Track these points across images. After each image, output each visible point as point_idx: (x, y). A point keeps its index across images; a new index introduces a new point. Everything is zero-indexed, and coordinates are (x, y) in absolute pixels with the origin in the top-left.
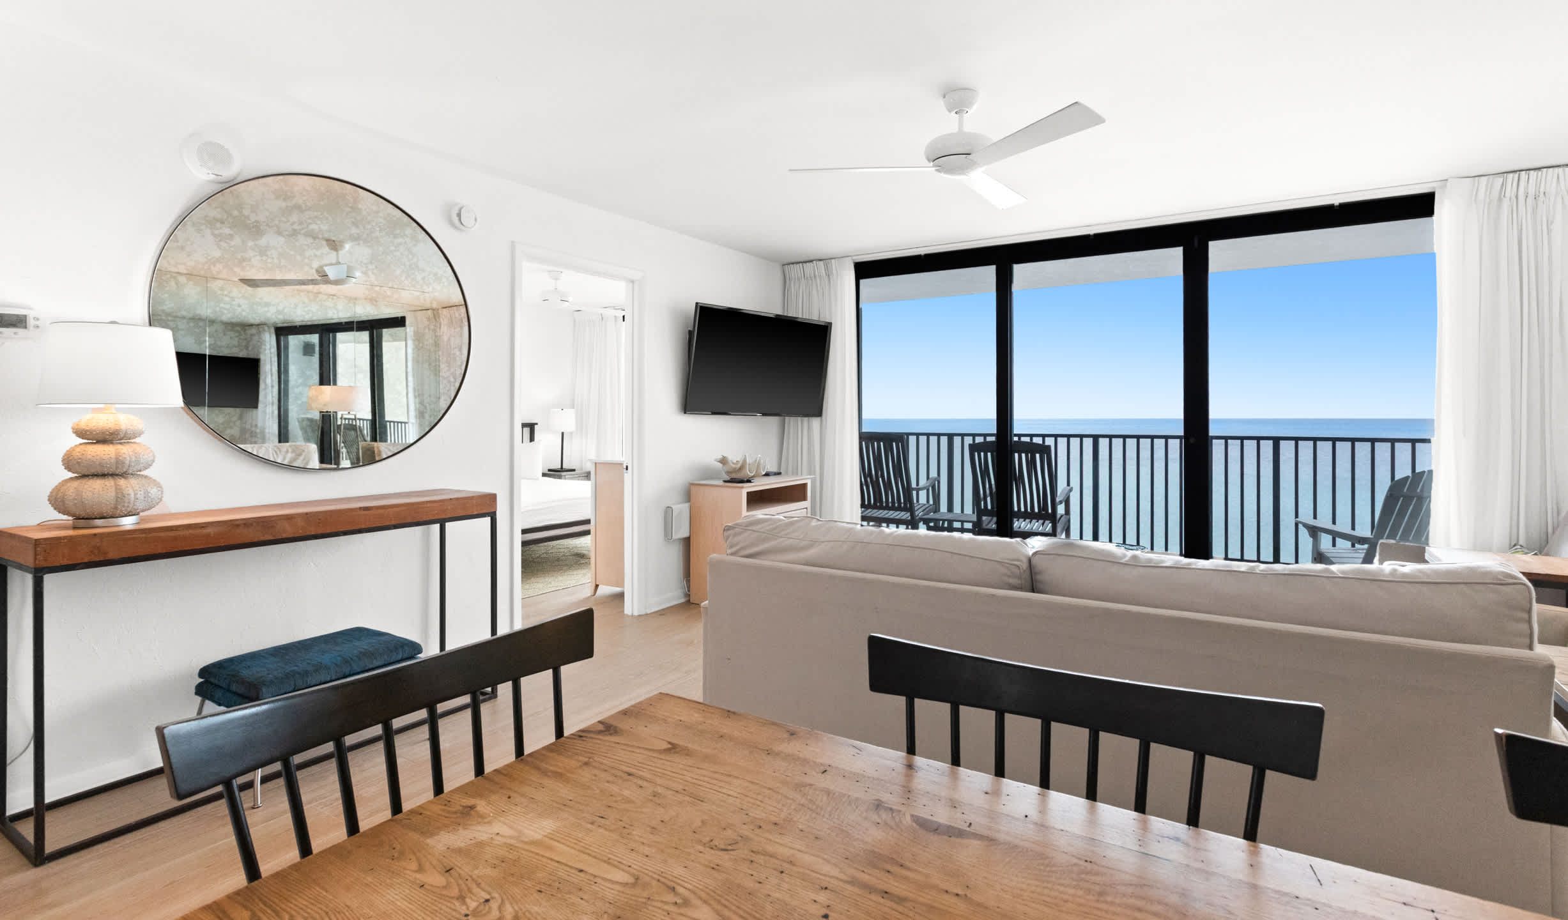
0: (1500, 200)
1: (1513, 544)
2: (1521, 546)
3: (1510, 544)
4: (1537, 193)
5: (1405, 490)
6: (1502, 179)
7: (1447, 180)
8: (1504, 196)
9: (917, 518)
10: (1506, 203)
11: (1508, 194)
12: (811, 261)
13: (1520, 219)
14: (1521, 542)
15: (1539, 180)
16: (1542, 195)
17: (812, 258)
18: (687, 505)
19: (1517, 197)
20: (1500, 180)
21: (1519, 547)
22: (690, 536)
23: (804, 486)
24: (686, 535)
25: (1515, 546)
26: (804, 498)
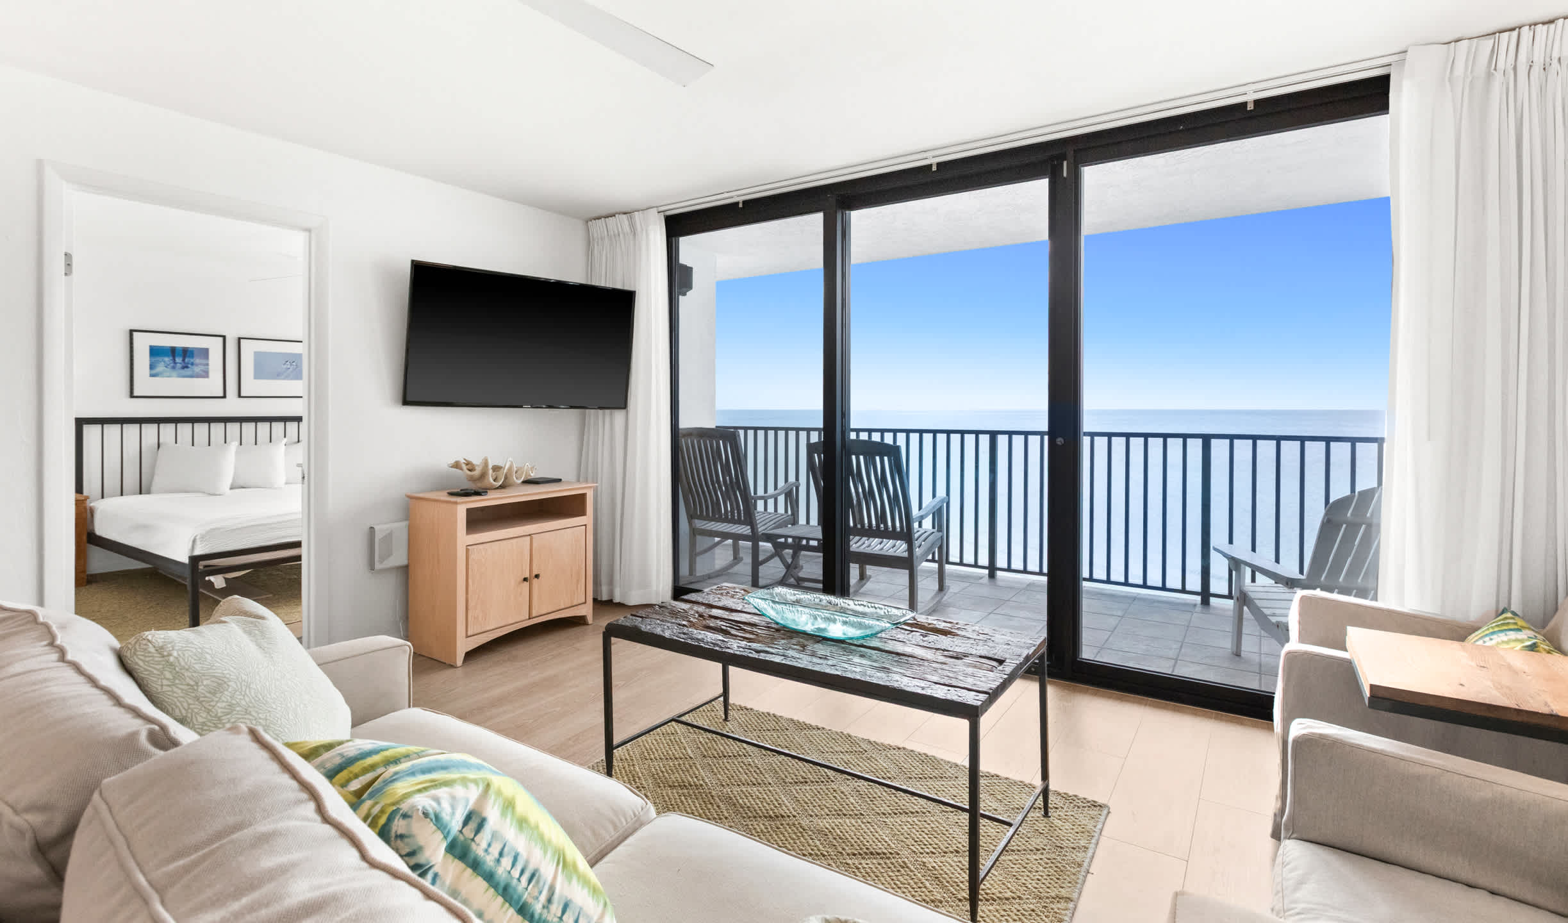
0: (1489, 76)
1: (1501, 609)
2: (1514, 613)
3: (1497, 611)
4: (1548, 60)
5: (1349, 515)
6: (1493, 41)
7: (1405, 52)
8: (1495, 69)
9: (760, 534)
10: (1498, 76)
11: (1501, 65)
12: (613, 215)
13: (1520, 109)
14: (1513, 608)
15: (1550, 42)
16: (1555, 62)
17: (612, 211)
18: (405, 524)
19: (1515, 69)
20: (1488, 43)
21: (1509, 615)
22: (409, 563)
23: (583, 496)
24: (404, 562)
25: (1503, 612)
26: (582, 513)
